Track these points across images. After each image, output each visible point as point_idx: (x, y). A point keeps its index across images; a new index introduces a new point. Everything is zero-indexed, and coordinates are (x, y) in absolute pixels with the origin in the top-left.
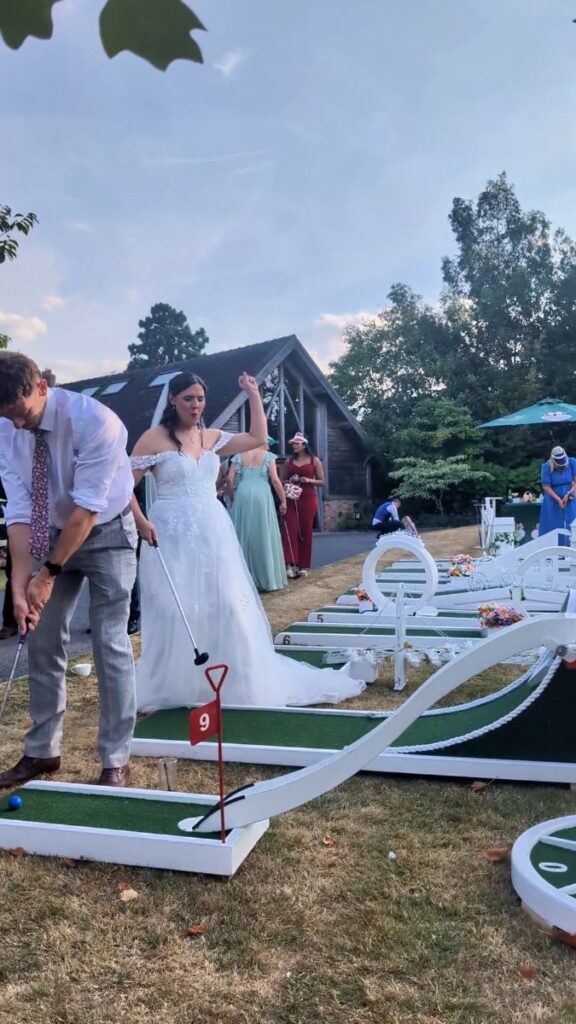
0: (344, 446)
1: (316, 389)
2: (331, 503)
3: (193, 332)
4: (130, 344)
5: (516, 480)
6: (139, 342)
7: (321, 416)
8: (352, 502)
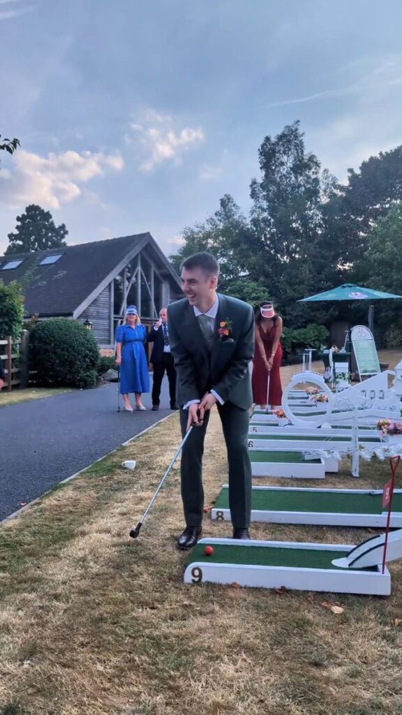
1: (164, 271)
3: (57, 227)
4: (10, 233)
5: (298, 337)
6: (16, 232)
7: (165, 290)
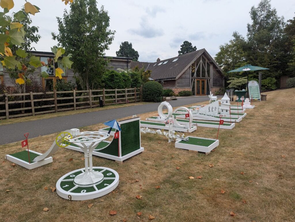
0: (217, 75)
1: (211, 61)
2: (213, 89)
3: (193, 47)
4: (179, 51)
6: (180, 50)
7: (211, 67)
8: (219, 88)
